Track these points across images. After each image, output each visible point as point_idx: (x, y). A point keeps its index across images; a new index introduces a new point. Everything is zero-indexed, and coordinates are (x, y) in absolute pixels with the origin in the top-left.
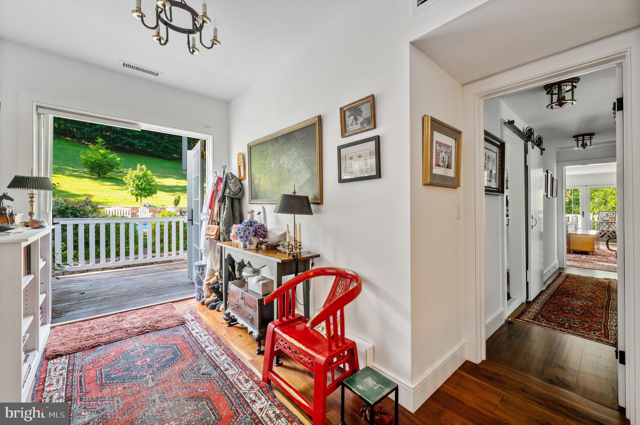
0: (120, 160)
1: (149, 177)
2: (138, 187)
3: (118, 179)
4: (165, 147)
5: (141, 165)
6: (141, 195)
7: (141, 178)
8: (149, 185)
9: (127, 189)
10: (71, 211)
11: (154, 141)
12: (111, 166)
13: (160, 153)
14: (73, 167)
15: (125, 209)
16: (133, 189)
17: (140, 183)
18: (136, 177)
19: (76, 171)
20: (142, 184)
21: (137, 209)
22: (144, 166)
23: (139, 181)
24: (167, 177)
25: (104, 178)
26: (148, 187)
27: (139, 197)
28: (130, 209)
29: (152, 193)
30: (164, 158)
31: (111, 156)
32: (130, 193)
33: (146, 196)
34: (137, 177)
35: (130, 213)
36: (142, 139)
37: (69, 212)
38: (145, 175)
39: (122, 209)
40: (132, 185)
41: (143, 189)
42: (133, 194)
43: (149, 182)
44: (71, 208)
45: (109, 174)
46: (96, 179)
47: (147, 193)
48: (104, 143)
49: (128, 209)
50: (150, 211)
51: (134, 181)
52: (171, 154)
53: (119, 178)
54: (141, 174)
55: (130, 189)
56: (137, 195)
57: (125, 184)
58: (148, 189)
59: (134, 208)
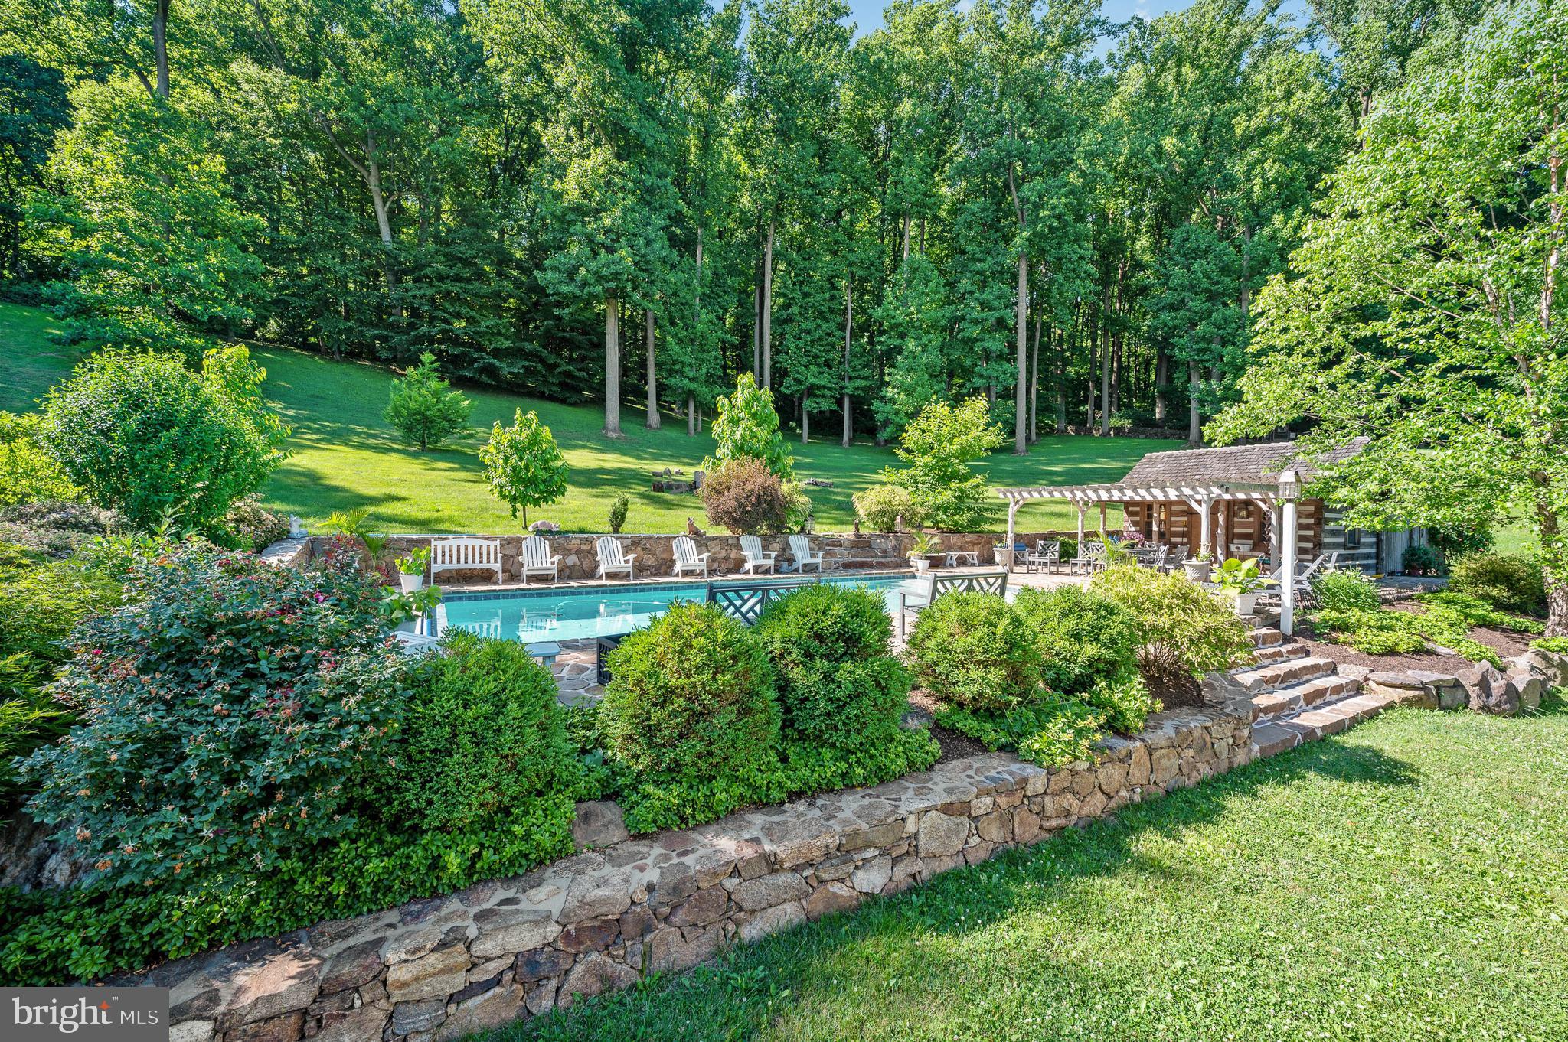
0: (470, 407)
1: (544, 446)
2: (516, 476)
3: (465, 454)
4: (568, 374)
5: (525, 413)
6: (524, 499)
7: (524, 450)
8: (546, 469)
9: (488, 479)
10: (229, 642)
11: (542, 361)
12: (451, 421)
13: (555, 389)
14: (369, 426)
15: (485, 543)
16: (504, 480)
17: (522, 464)
18: (511, 447)
19: (375, 436)
20: (527, 467)
21: (516, 543)
22: (531, 415)
23: (521, 459)
24: (575, 447)
25: (434, 450)
26: (545, 475)
27: (518, 505)
28: (498, 542)
29: (553, 493)
30: (563, 401)
31: (450, 395)
32: (496, 491)
33: (536, 502)
34: (513, 445)
35: (499, 556)
36: (514, 356)
37: (216, 649)
38: (535, 440)
39: (478, 543)
40: (501, 470)
41: (533, 482)
42: (505, 497)
43: (546, 462)
44: (232, 621)
45: (445, 442)
46: (415, 455)
47: (541, 492)
48: (437, 364)
49: (492, 544)
50: (554, 551)
51: (507, 459)
52: (579, 391)
53: (469, 451)
54: (524, 435)
55: (496, 481)
56: (514, 499)
57: (485, 467)
58: (544, 481)
59: (506, 542)
